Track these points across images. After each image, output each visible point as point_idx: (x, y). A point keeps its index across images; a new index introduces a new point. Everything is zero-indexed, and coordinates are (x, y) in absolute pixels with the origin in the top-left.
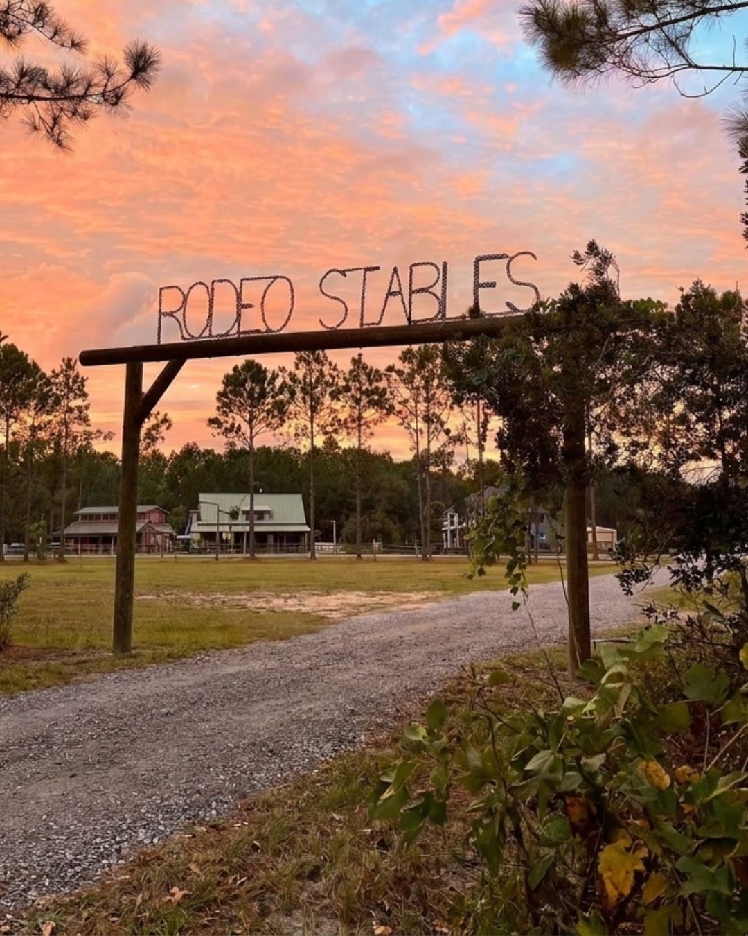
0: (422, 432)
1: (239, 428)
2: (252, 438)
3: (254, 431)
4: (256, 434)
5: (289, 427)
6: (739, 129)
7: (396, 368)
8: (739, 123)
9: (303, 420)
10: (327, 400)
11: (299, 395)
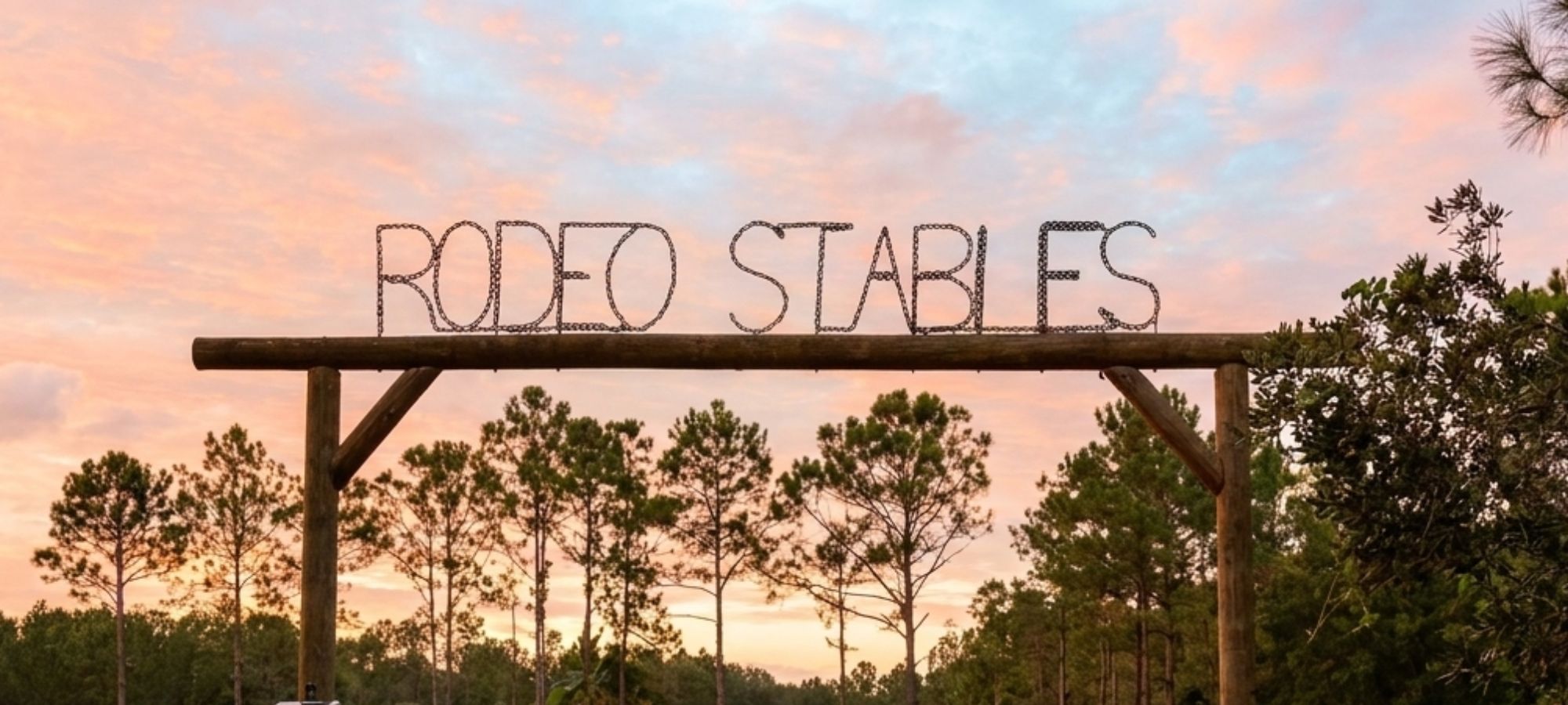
0: (439, 585)
1: (96, 568)
2: (120, 585)
3: (125, 575)
4: (129, 580)
5: (193, 571)
6: (1505, 53)
7: (395, 477)
8: (1506, 45)
9: (220, 559)
10: (265, 525)
11: (212, 515)
